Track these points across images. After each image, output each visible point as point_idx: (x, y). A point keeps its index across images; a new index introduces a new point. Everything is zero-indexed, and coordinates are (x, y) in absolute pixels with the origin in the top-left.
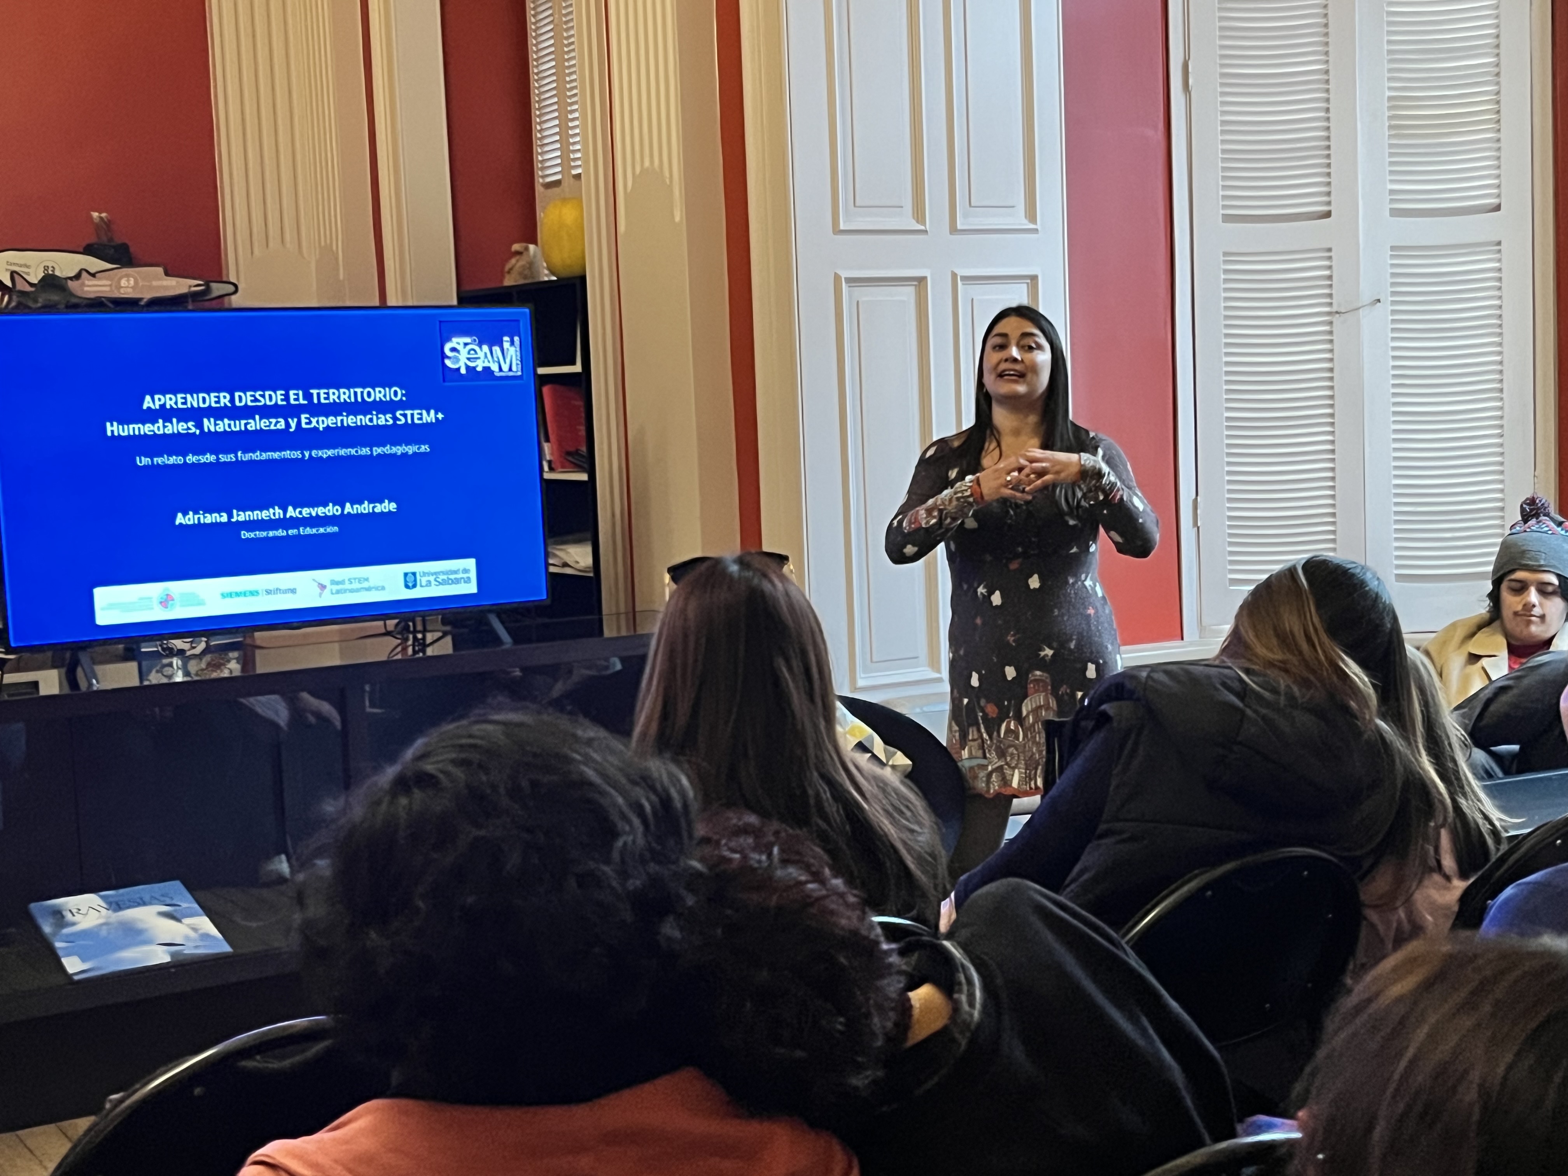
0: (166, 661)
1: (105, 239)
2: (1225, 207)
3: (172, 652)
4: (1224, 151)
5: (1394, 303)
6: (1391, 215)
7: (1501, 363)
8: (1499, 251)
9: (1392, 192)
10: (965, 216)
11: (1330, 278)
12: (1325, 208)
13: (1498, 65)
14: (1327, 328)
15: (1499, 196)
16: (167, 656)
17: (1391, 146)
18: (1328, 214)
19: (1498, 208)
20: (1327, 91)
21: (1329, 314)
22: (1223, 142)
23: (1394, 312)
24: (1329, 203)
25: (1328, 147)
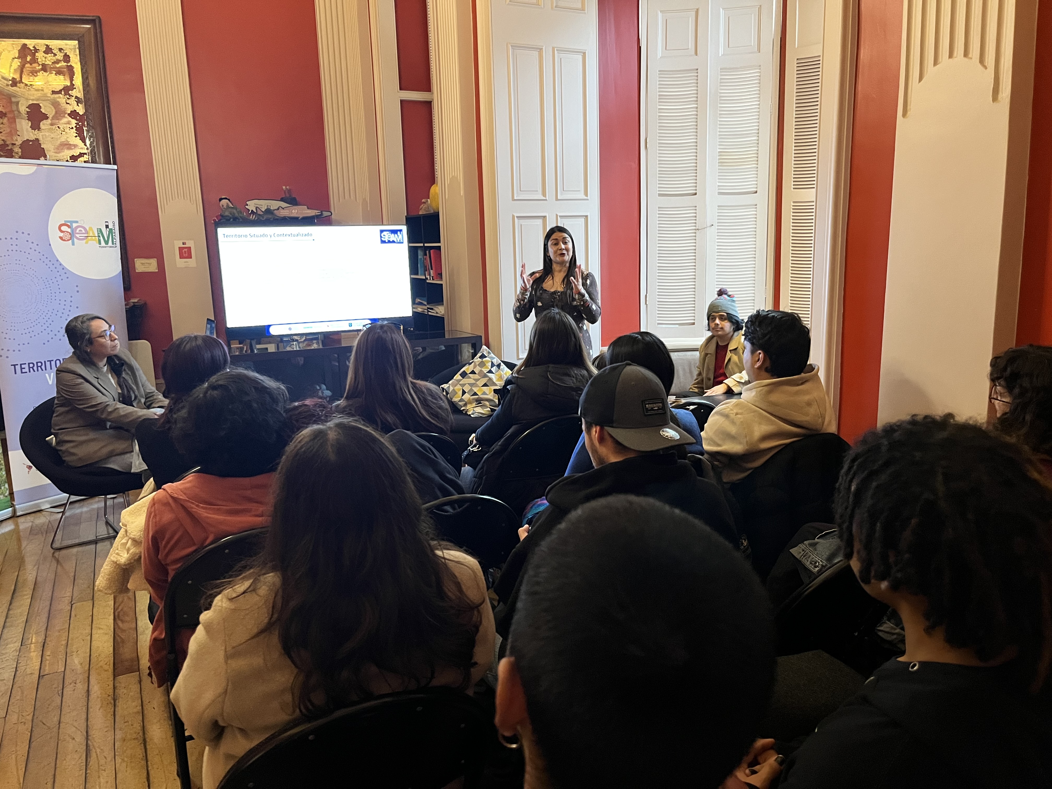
0: (292, 343)
1: (288, 195)
2: (659, 191)
3: (293, 340)
4: (659, 171)
5: (718, 226)
6: (718, 194)
7: (755, 248)
8: (756, 208)
9: (719, 186)
10: (561, 194)
11: (696, 217)
12: (695, 192)
13: (758, 140)
14: (694, 235)
15: (757, 188)
16: (292, 342)
17: (719, 169)
18: (696, 194)
19: (756, 192)
20: (696, 149)
21: (695, 229)
22: (659, 167)
23: (718, 229)
24: (696, 190)
25: (696, 170)
